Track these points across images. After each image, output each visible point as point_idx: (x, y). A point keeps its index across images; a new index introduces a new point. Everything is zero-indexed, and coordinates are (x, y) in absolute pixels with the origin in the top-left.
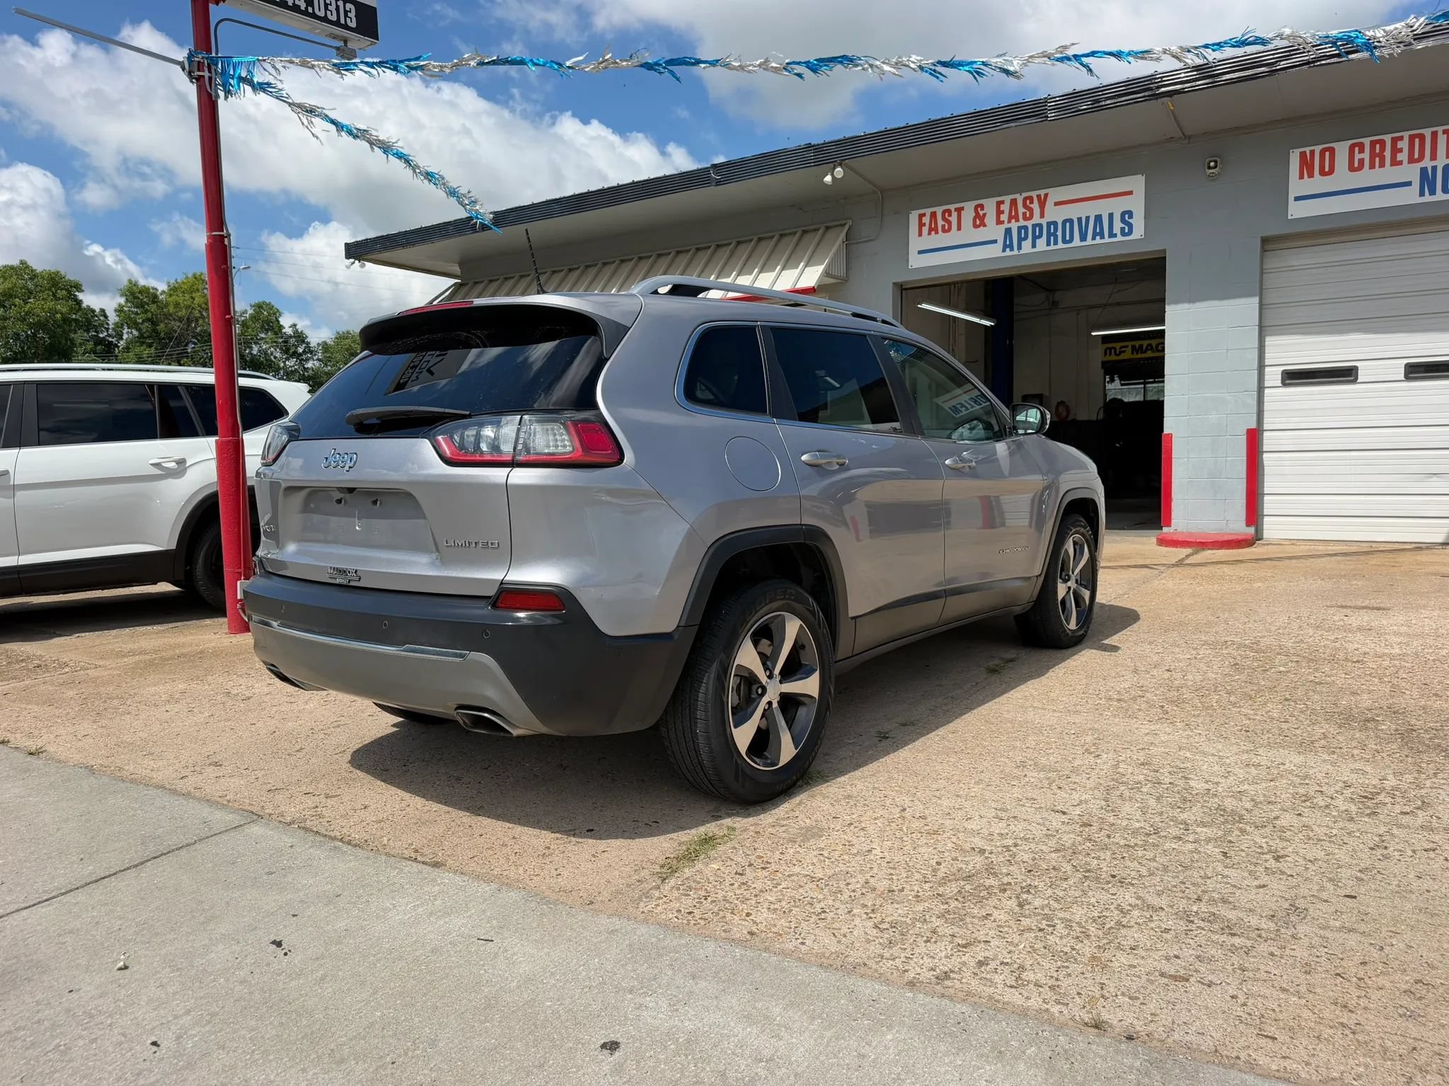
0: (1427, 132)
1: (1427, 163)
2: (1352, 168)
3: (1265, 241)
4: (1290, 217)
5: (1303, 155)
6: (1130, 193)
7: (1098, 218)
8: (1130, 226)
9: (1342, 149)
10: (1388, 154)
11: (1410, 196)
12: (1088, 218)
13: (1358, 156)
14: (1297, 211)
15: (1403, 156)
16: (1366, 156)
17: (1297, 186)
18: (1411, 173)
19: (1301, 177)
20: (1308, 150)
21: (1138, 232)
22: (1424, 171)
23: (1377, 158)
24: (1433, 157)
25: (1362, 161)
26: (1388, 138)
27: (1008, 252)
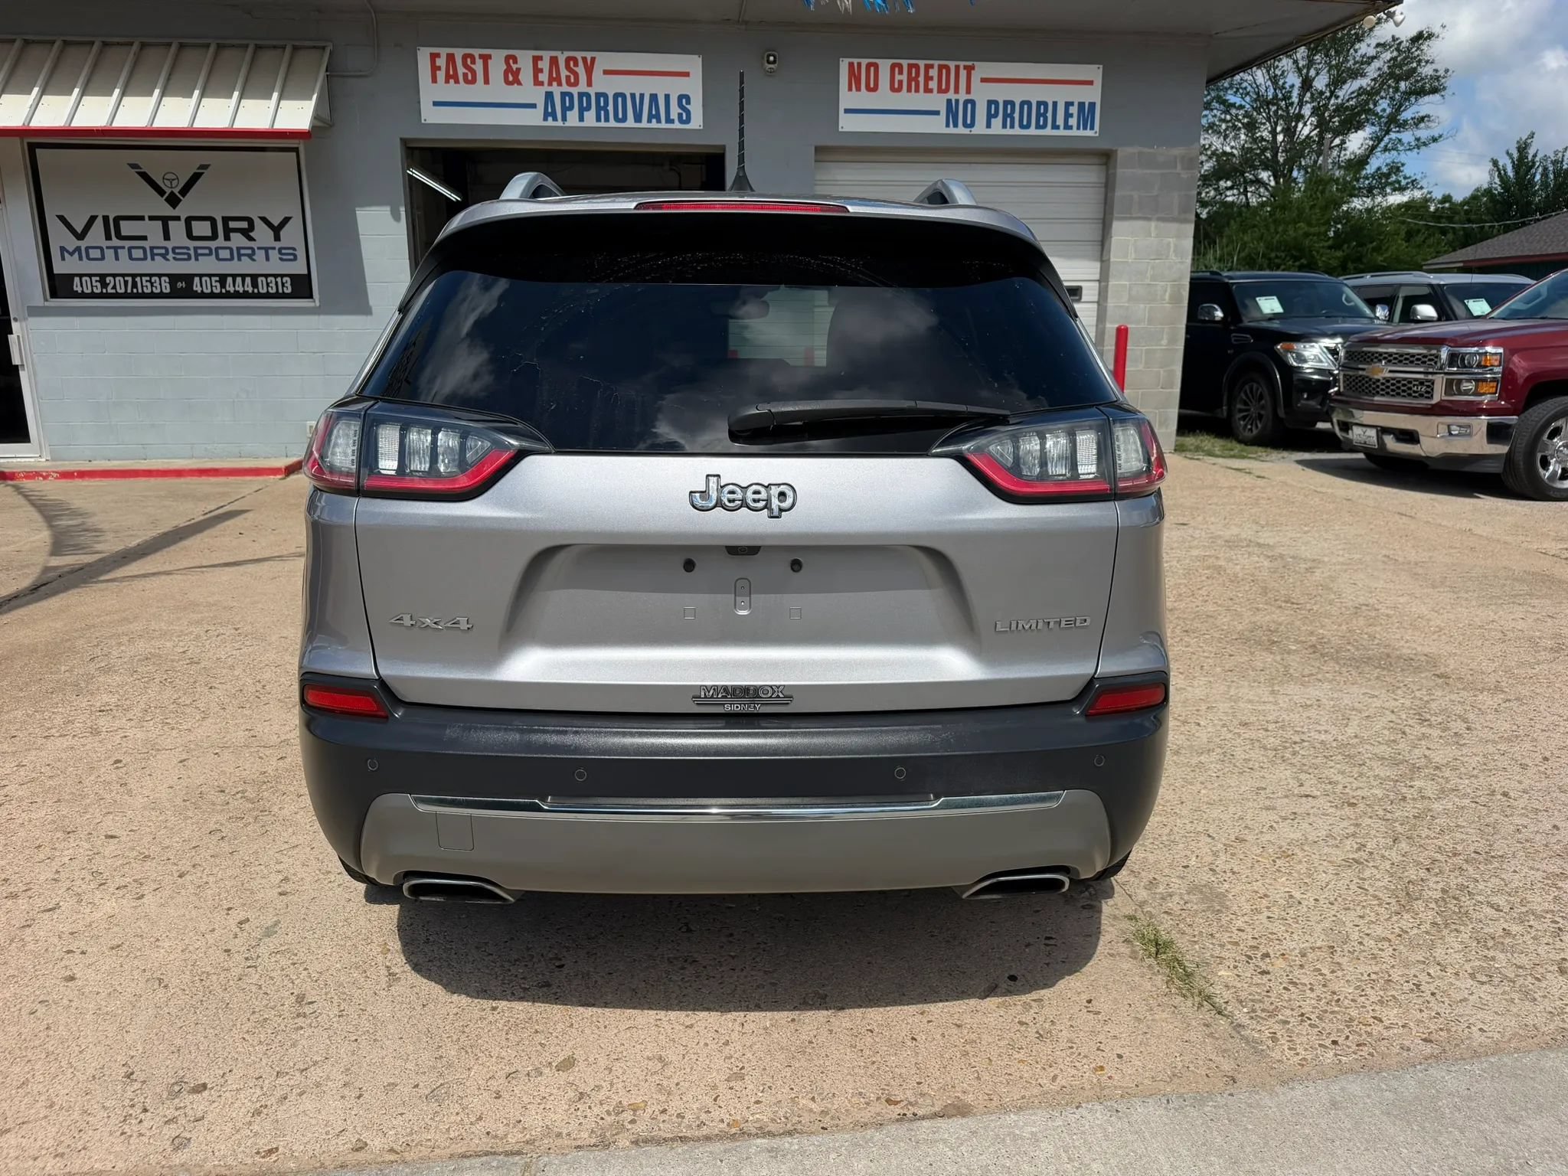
0: (952, 64)
1: (951, 95)
2: (893, 89)
3: (819, 150)
4: (840, 130)
5: (851, 65)
6: (687, 74)
7: (654, 98)
8: (688, 113)
9: (884, 65)
10: (921, 79)
11: (936, 125)
12: (642, 96)
13: (898, 77)
14: (848, 124)
15: (933, 85)
16: (904, 77)
17: (848, 98)
18: (938, 102)
19: (850, 89)
20: (855, 61)
21: (697, 122)
22: (949, 101)
23: (913, 84)
24: (957, 91)
25: (900, 82)
26: (922, 63)
27: (550, 122)
